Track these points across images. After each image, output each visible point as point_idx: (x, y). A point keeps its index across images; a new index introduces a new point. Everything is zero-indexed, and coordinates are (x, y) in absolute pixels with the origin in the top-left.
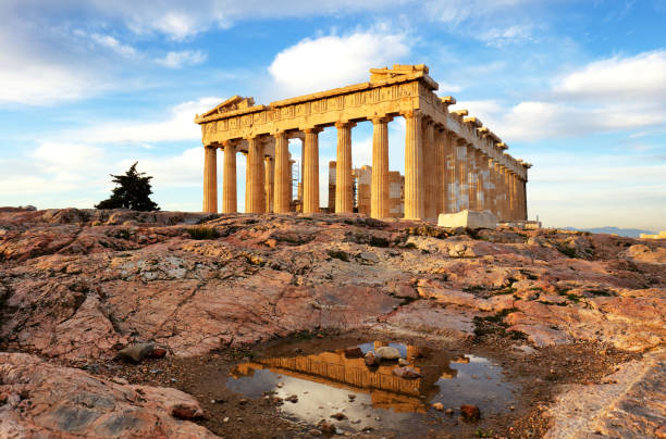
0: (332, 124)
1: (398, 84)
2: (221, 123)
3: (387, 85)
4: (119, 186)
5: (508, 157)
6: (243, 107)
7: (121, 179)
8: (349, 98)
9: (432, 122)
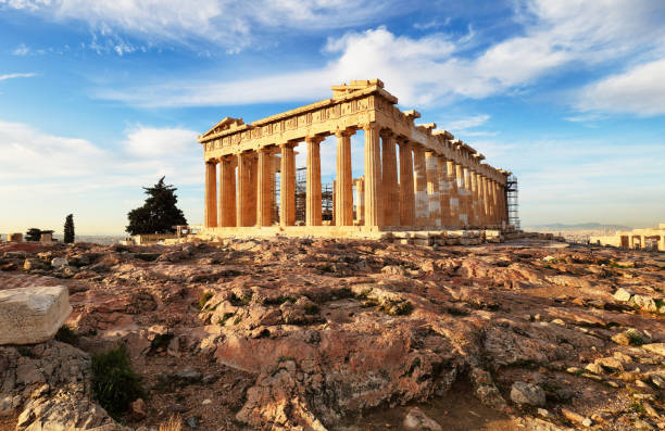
0: (302, 139)
1: (356, 99)
2: (217, 142)
3: (347, 101)
4: (151, 196)
5: (486, 166)
6: (234, 127)
7: (151, 191)
8: (315, 115)
9: (392, 134)
